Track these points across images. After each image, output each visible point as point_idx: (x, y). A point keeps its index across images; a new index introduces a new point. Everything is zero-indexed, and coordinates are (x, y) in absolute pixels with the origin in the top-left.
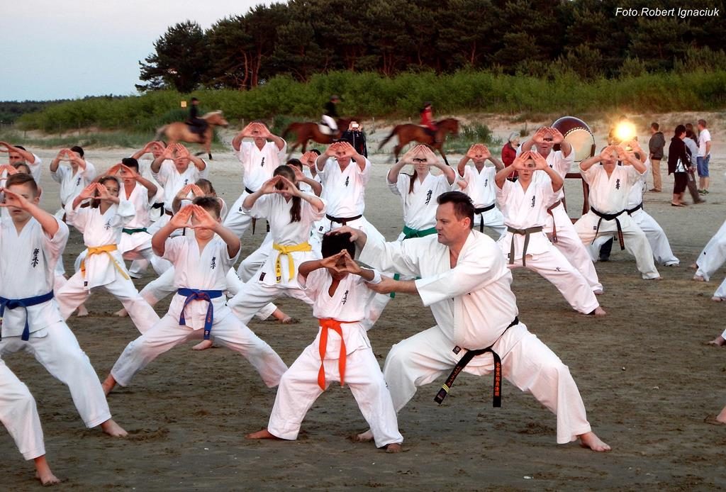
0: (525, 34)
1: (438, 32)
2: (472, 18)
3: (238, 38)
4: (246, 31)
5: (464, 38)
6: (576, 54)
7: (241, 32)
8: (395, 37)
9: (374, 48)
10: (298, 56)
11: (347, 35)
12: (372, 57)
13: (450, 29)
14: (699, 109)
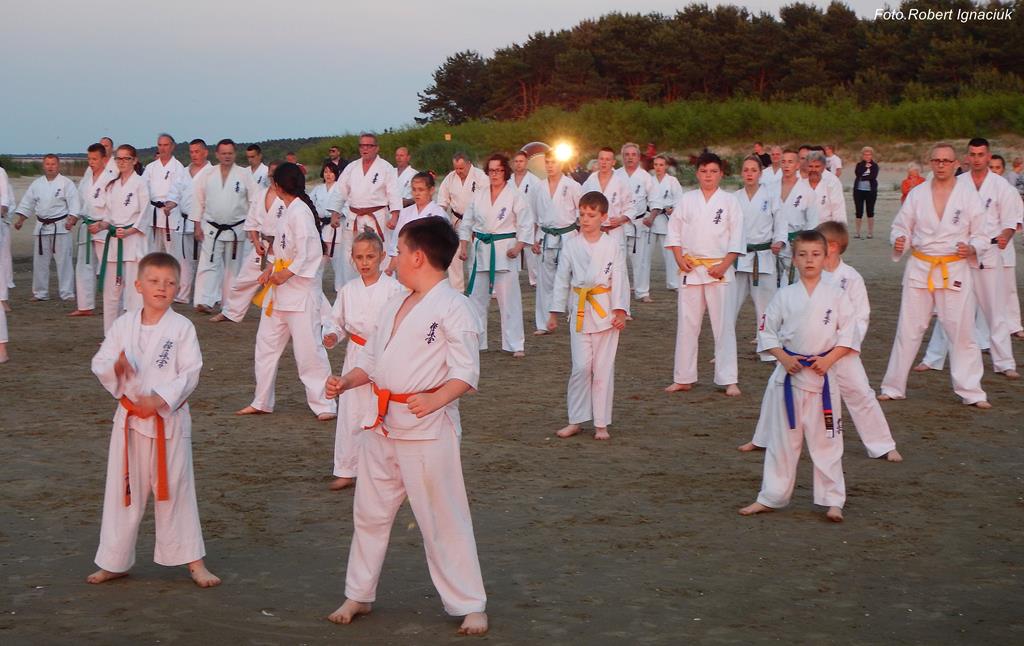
0: (813, 59)
1: (723, 59)
2: (759, 42)
3: (516, 68)
4: (524, 61)
5: (750, 64)
6: (864, 80)
7: (519, 62)
8: (679, 64)
9: (656, 76)
10: (576, 86)
11: (628, 62)
12: (653, 86)
13: (737, 55)
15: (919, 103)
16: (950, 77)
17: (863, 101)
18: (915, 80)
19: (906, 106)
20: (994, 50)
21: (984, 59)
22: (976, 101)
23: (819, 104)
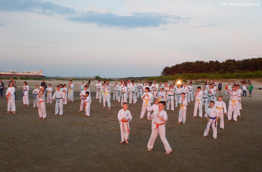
0: (213, 68)
1: (201, 68)
2: (206, 66)
3: (174, 69)
5: (205, 68)
6: (220, 71)
7: (174, 68)
8: (195, 68)
10: (181, 71)
11: (188, 68)
12: (192, 71)
14: (235, 79)
15: (228, 74)
16: (232, 71)
17: (220, 74)
18: (227, 71)
19: (226, 74)
20: (238, 67)
21: (237, 68)
22: (236, 74)
23: (214, 74)
